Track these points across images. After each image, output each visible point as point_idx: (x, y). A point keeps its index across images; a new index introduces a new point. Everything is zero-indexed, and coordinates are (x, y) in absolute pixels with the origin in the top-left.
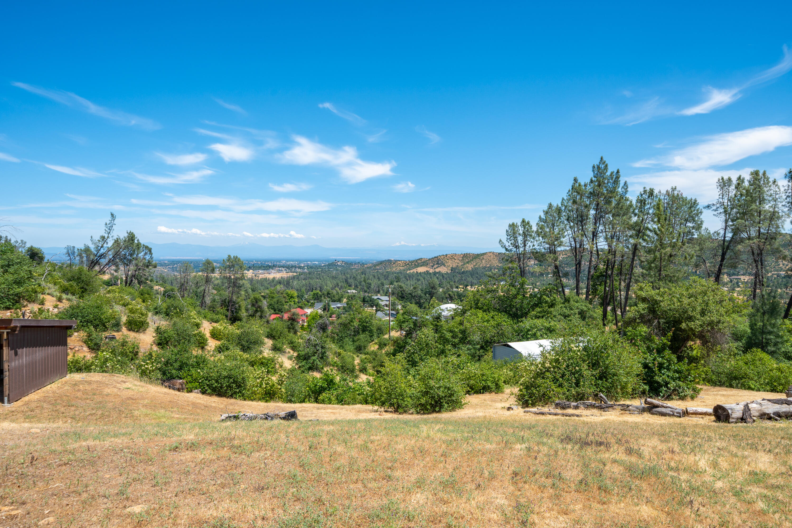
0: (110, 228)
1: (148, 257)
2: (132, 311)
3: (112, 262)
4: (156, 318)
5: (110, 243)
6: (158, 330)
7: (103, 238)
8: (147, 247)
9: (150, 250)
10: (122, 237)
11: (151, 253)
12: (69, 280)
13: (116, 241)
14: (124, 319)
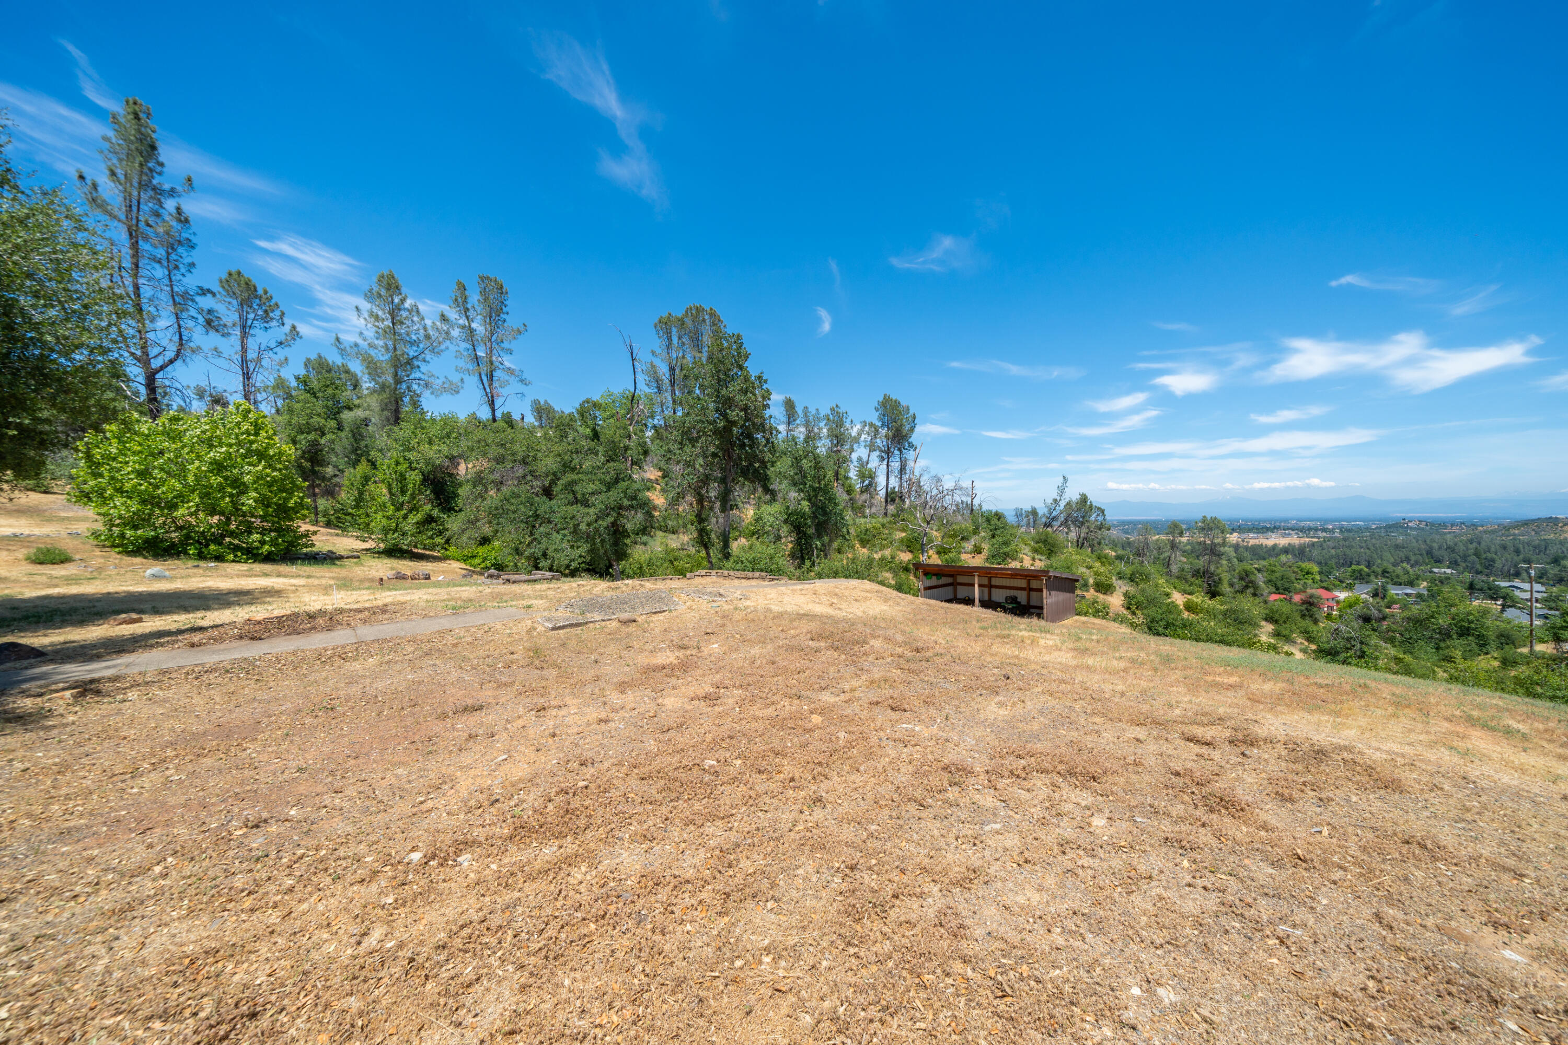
0: (1062, 490)
1: (1100, 518)
2: (1096, 573)
3: (1065, 523)
4: (1120, 582)
5: (1062, 504)
6: (1126, 595)
7: (1055, 500)
8: (1099, 509)
9: (1103, 511)
10: (1074, 499)
11: (1104, 515)
12: (1037, 542)
13: (1068, 504)
14: (1091, 581)
